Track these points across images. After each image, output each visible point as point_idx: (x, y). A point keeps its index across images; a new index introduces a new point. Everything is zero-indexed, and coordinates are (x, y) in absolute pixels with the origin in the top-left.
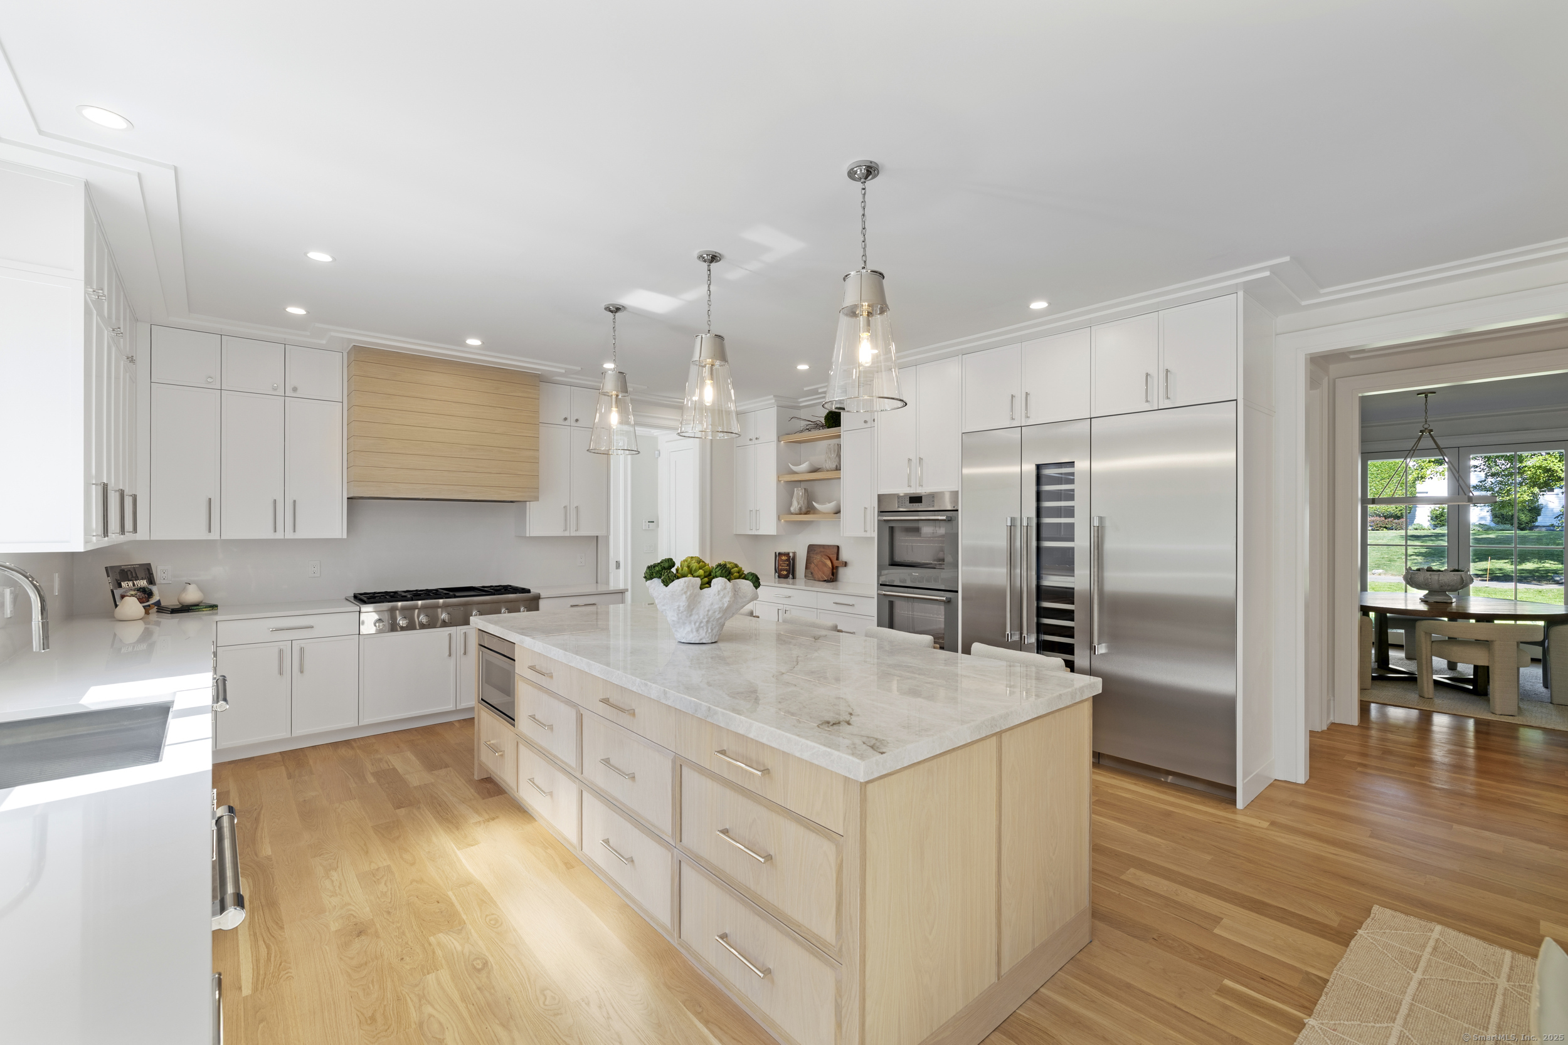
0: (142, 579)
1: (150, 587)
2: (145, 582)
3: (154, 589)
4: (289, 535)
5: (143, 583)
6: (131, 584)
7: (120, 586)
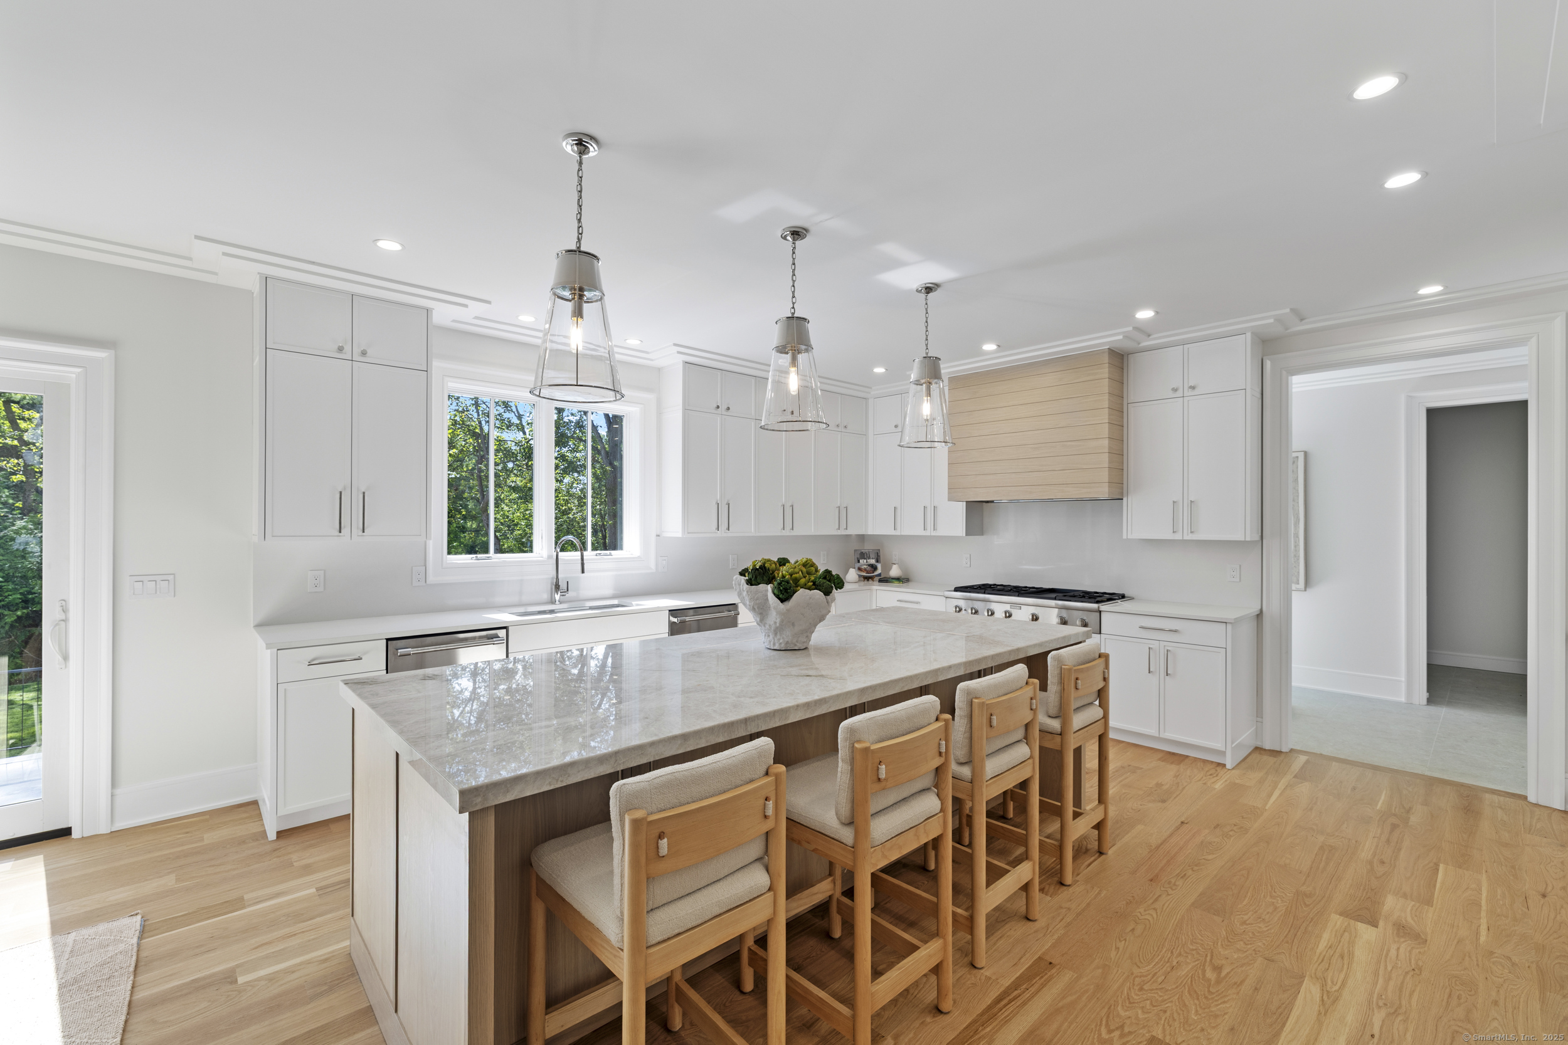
0: (873, 559)
1: (877, 564)
2: (874, 560)
3: (879, 566)
4: (934, 533)
5: (872, 561)
6: (865, 561)
7: (859, 562)
